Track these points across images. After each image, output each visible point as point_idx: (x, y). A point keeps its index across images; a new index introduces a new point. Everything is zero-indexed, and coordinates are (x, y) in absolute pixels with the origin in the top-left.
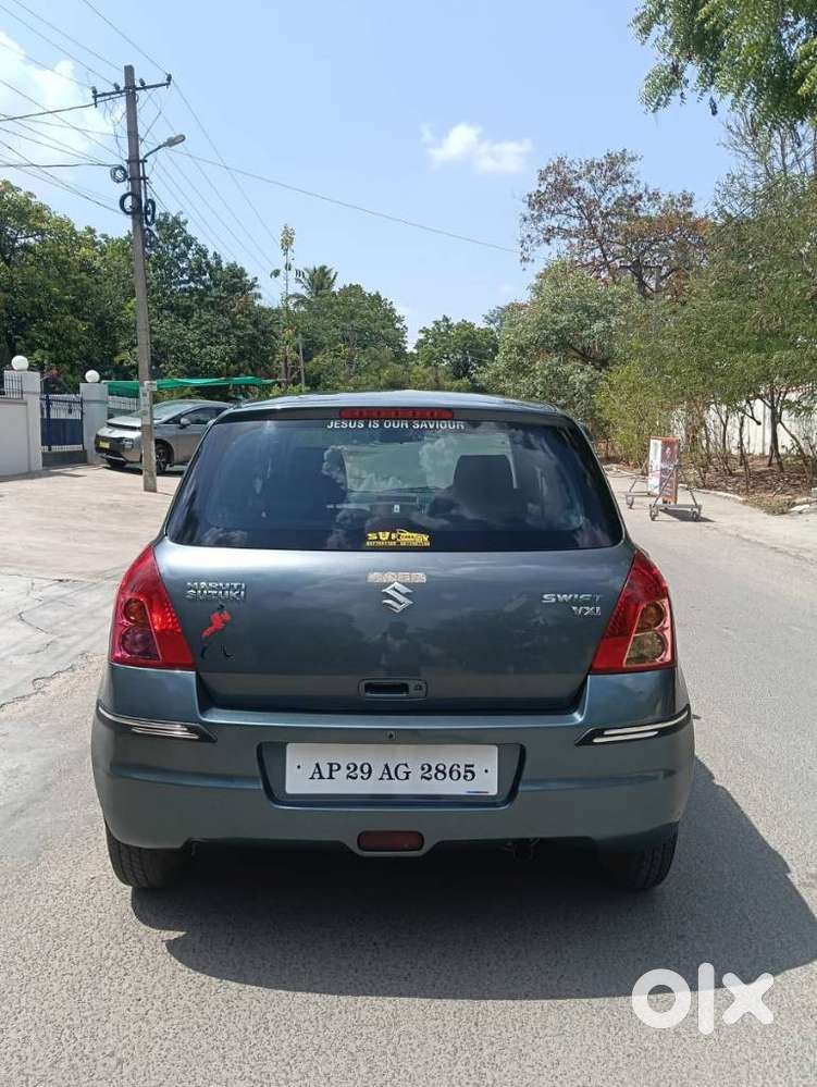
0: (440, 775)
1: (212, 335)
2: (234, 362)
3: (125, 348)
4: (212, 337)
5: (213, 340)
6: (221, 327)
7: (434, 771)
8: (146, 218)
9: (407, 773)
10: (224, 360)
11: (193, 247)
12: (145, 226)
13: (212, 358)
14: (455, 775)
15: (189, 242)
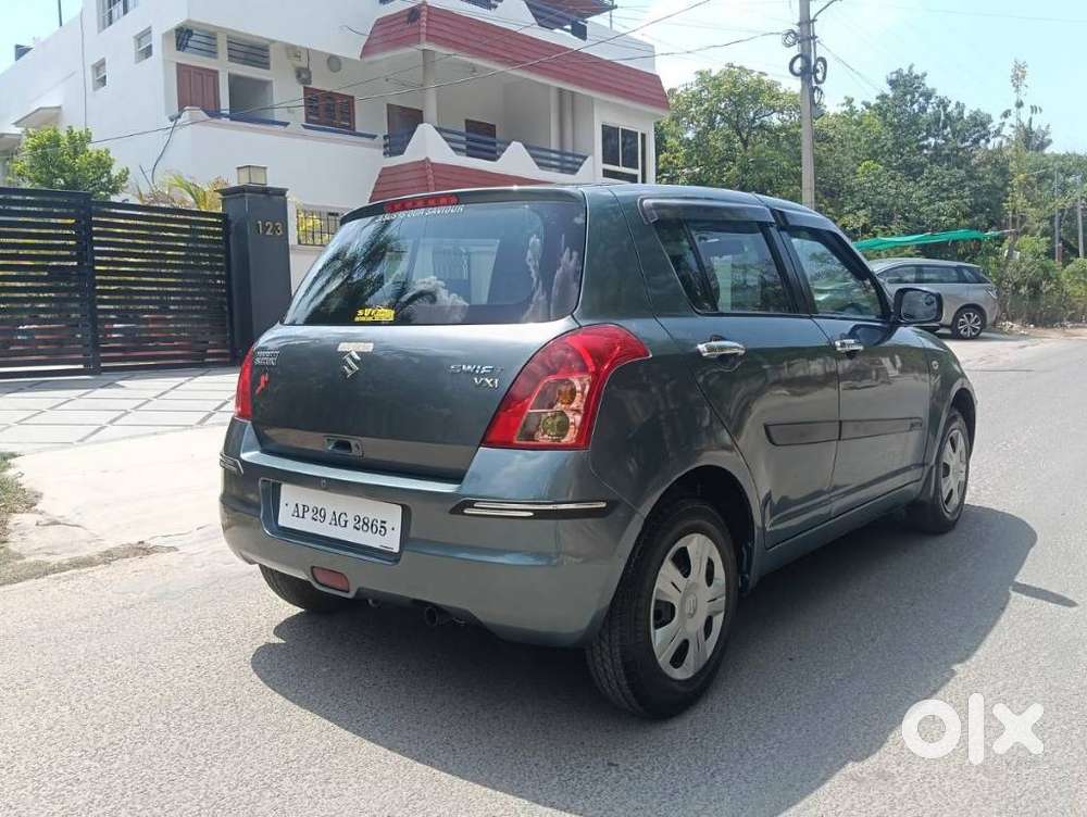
0: (365, 528)
1: (944, 190)
2: (965, 216)
3: (849, 212)
4: (941, 192)
5: (944, 195)
6: (953, 180)
7: (361, 523)
8: (815, 77)
9: (346, 522)
10: (954, 215)
11: (933, 100)
12: (814, 85)
13: (939, 215)
14: (374, 529)
15: (928, 96)
